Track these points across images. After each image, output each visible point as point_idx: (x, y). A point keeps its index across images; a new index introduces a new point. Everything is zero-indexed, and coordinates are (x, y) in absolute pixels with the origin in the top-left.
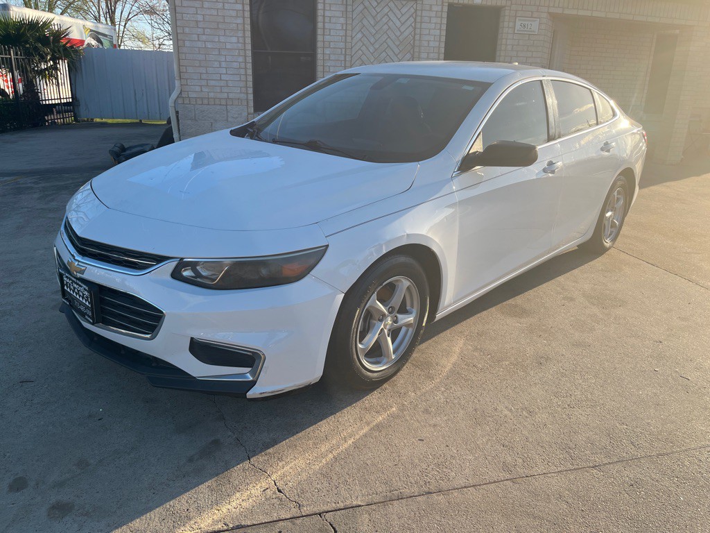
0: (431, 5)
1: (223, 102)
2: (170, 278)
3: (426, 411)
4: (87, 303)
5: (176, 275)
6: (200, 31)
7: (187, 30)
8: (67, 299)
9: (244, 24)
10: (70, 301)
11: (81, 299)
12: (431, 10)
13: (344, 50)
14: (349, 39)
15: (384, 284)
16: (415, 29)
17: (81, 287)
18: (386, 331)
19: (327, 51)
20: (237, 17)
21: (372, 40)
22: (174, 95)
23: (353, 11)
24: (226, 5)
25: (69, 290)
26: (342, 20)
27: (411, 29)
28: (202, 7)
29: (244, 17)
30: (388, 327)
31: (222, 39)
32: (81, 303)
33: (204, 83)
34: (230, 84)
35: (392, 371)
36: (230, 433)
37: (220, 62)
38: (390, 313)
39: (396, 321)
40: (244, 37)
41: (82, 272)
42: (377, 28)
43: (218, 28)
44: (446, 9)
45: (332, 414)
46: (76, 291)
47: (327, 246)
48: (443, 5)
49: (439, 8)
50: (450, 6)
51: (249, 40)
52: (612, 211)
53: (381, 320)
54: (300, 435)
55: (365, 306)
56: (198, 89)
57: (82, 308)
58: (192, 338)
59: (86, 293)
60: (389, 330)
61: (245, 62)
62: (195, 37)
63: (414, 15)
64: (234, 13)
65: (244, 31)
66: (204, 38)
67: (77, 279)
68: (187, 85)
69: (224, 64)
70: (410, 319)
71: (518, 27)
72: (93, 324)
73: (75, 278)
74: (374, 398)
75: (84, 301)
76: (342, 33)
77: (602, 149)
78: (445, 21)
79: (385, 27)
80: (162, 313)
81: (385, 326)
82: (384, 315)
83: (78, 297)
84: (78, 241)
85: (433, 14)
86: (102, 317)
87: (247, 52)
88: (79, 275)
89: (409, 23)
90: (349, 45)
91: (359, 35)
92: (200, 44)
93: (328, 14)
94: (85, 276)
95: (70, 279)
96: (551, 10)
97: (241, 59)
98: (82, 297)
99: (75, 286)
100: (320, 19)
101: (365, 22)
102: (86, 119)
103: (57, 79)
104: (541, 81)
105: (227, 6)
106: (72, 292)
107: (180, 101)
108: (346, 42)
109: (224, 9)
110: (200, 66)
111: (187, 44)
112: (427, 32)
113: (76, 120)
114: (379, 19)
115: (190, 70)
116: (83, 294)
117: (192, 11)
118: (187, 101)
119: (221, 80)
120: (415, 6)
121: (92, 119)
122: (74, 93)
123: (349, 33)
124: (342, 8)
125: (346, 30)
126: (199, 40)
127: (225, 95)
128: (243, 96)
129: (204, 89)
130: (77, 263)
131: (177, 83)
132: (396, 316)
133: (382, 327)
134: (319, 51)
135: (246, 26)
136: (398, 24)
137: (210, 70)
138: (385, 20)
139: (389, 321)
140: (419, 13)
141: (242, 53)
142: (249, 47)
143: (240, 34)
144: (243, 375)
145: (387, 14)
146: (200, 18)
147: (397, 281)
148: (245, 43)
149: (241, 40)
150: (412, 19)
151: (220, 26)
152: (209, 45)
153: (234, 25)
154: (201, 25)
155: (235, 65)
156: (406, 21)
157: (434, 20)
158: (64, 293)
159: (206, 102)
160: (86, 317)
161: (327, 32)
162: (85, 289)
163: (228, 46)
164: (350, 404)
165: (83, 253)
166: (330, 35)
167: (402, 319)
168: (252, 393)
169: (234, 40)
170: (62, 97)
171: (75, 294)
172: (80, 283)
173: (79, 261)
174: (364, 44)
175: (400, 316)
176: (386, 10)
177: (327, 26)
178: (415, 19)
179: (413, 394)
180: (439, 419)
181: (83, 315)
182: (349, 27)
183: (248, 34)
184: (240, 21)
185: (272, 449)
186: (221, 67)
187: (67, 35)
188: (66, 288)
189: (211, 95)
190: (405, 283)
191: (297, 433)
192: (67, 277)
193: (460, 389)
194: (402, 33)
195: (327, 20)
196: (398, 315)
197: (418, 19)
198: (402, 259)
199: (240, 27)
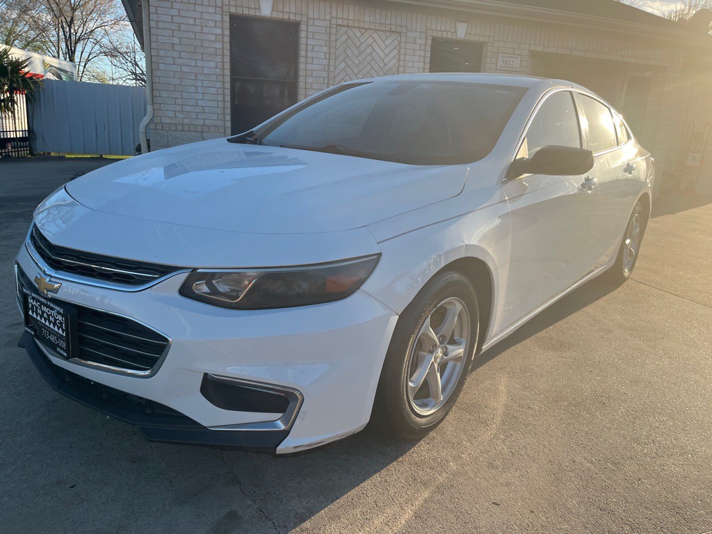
0: (415, 38)
1: (199, 129)
2: (177, 295)
3: (491, 465)
4: (60, 332)
5: (186, 291)
6: (176, 54)
7: (162, 53)
8: (31, 328)
9: (223, 49)
10: (35, 330)
11: (52, 326)
12: (415, 43)
13: (326, 79)
14: (332, 68)
15: (438, 306)
16: (399, 60)
17: (53, 309)
18: (436, 365)
19: (309, 80)
20: (216, 41)
21: (356, 70)
22: (145, 120)
23: (336, 41)
24: (204, 28)
25: (34, 315)
26: (325, 49)
27: (395, 61)
28: (179, 30)
29: (223, 42)
30: (438, 360)
31: (199, 63)
32: (51, 332)
33: (178, 108)
34: (207, 110)
35: (440, 415)
36: (249, 502)
37: (196, 87)
38: (441, 343)
39: (445, 354)
40: (223, 62)
41: (56, 291)
42: (361, 58)
43: (195, 52)
44: (429, 42)
45: (375, 472)
46: (45, 315)
47: (380, 254)
48: (426, 39)
49: (423, 41)
50: (434, 40)
51: (227, 66)
52: (629, 239)
53: (431, 352)
54: (341, 501)
55: (418, 333)
56: (171, 114)
57: (53, 338)
58: (206, 375)
59: (60, 318)
60: (438, 365)
61: (224, 88)
62: (170, 60)
63: (398, 47)
64: (213, 37)
65: (223, 56)
66: (179, 61)
67: (47, 299)
68: (160, 109)
69: (200, 90)
70: (459, 351)
71: (500, 63)
72: (67, 359)
73: (45, 298)
74: (421, 450)
75: (56, 329)
76: (325, 62)
77: (625, 170)
78: (428, 54)
79: (369, 58)
80: (166, 340)
81: (436, 359)
82: (435, 346)
83: (47, 324)
84: (50, 251)
85: (417, 47)
86: (79, 350)
87: (226, 77)
88: (50, 295)
89: (392, 55)
90: (332, 75)
91: (343, 65)
92: (175, 68)
93: (310, 42)
94: (59, 296)
95: (37, 301)
96: (532, 48)
97: (219, 85)
98: (55, 324)
99: (45, 309)
100: (302, 47)
101: (348, 51)
102: (42, 153)
103: (13, 113)
104: (571, 92)
105: (205, 30)
106: (39, 318)
107: (152, 127)
108: (329, 71)
109: (202, 32)
110: (175, 91)
111: (162, 67)
112: (411, 64)
113: (31, 153)
114: (363, 49)
115: (164, 94)
116: (55, 320)
117: (168, 33)
118: (159, 127)
119: (197, 105)
120: (399, 38)
121: (49, 153)
122: (31, 126)
123: (332, 62)
124: (326, 37)
125: (329, 59)
126: (174, 64)
127: (201, 122)
128: (220, 123)
129: (178, 115)
130: (48, 279)
131: (149, 108)
132: (446, 348)
133: (433, 360)
134: (301, 79)
135: (225, 50)
136: (382, 55)
137: (185, 95)
138: (369, 50)
139: (439, 353)
140: (403, 45)
141: (220, 78)
142: (228, 72)
143: (219, 59)
144: (271, 423)
145: (370, 45)
146: (176, 41)
147: (449, 303)
148: (223, 69)
149: (220, 65)
150: (396, 51)
151: (198, 50)
152: (185, 69)
153: (212, 50)
154: (177, 48)
155: (213, 90)
156: (390, 53)
157: (418, 53)
158: (28, 319)
159: (180, 128)
160: (58, 349)
161: (310, 60)
162: (59, 313)
163: (206, 71)
164: (396, 458)
165: (56, 265)
166: (312, 63)
167: (452, 351)
168: (285, 447)
169: (212, 64)
170: (18, 130)
171: (43, 321)
172: (52, 305)
173: (51, 277)
174: (347, 74)
175: (450, 347)
176: (370, 41)
177: (310, 54)
178: (399, 51)
179: (468, 444)
180: (509, 475)
181: (53, 347)
182: (333, 56)
183: (227, 59)
184: (219, 45)
185: (308, 522)
186: (197, 93)
187: (26, 66)
188: (30, 313)
189: (186, 121)
190: (458, 306)
191: (337, 498)
192: (33, 298)
193: (522, 437)
194: (386, 65)
195: (310, 48)
196: (448, 346)
197: (402, 51)
198: (456, 276)
199: (219, 52)
